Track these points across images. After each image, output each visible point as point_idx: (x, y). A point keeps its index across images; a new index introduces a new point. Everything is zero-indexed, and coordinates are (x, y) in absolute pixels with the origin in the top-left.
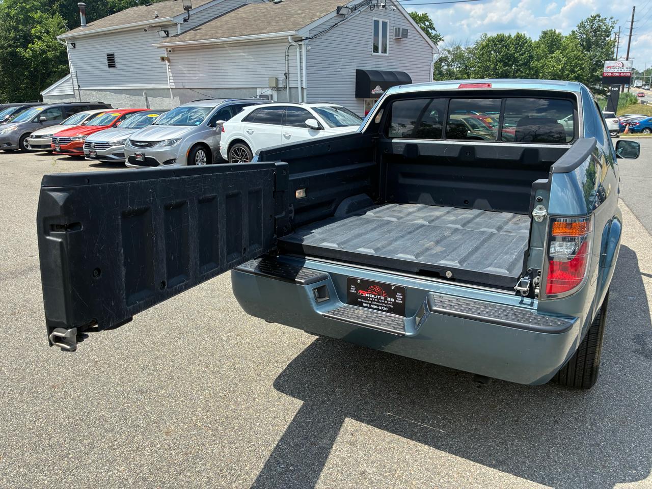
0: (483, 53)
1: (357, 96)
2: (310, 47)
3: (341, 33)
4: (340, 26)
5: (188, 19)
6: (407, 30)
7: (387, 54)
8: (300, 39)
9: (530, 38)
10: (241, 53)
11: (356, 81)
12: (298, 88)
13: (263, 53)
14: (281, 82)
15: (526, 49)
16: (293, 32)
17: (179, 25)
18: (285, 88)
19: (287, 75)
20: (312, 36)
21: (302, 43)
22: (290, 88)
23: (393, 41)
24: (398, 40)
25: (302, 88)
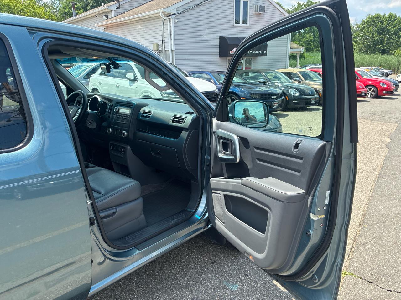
0: (364, 27)
1: (220, 56)
2: (177, 21)
3: (205, 9)
4: (203, 5)
5: (119, 7)
6: (265, 6)
7: (248, 25)
8: (169, 15)
9: (399, 16)
10: (140, 27)
11: (220, 44)
12: (169, 50)
13: (151, 26)
14: (160, 47)
15: (396, 23)
16: (162, 10)
17: (113, 11)
18: (162, 51)
19: (163, 41)
20: (178, 12)
21: (170, 17)
22: (165, 51)
23: (253, 15)
24: (258, 14)
25: (172, 50)
